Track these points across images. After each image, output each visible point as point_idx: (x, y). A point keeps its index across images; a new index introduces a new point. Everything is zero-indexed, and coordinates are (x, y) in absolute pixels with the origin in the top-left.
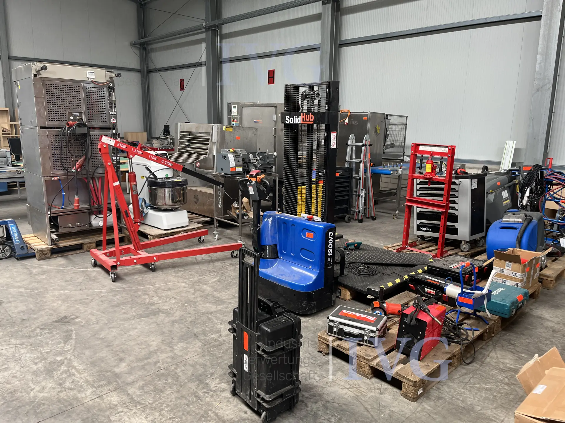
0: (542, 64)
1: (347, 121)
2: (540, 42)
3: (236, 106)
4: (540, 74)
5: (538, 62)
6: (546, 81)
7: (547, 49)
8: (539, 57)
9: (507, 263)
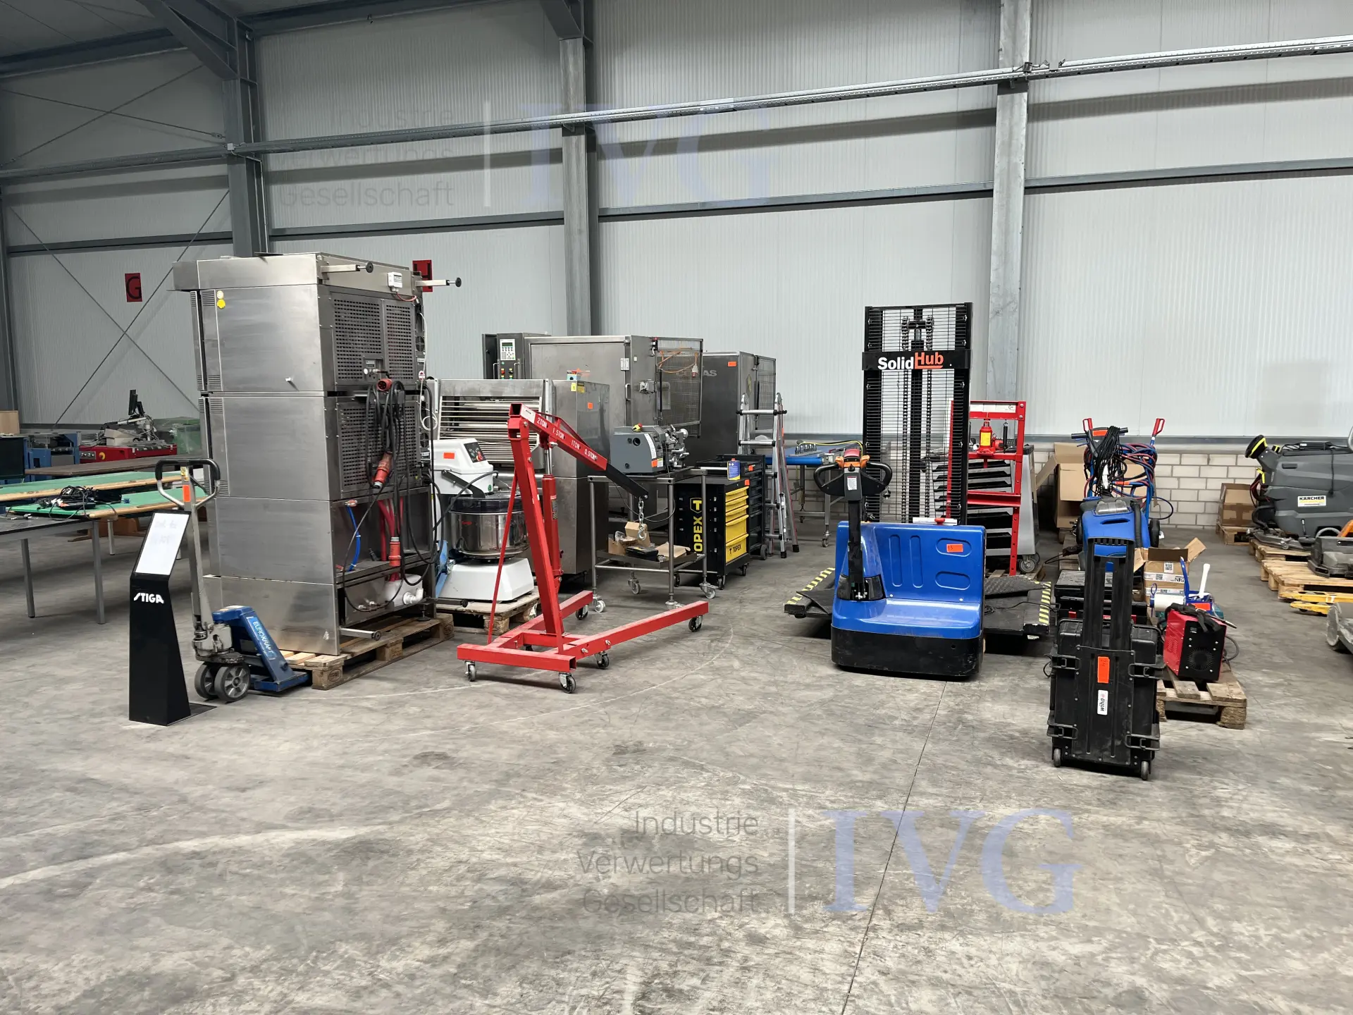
0: (1001, 271)
1: (695, 370)
2: (994, 236)
3: (513, 341)
4: (998, 286)
5: (993, 266)
6: (1009, 299)
7: (1006, 247)
8: (994, 258)
9: (1166, 564)
